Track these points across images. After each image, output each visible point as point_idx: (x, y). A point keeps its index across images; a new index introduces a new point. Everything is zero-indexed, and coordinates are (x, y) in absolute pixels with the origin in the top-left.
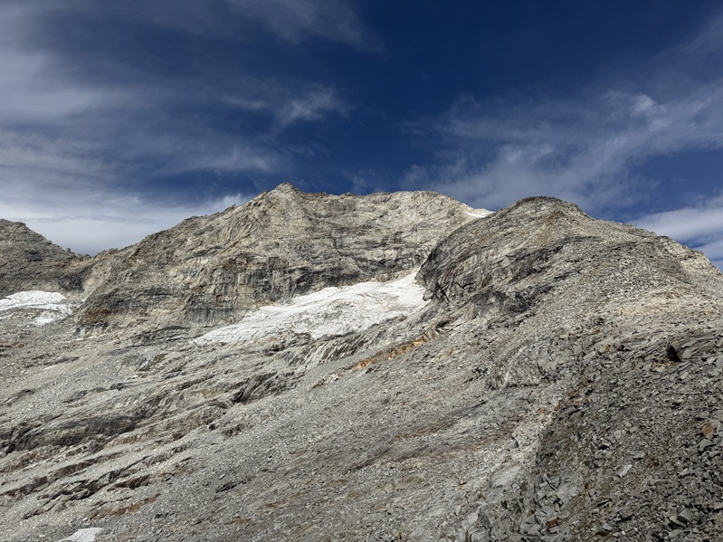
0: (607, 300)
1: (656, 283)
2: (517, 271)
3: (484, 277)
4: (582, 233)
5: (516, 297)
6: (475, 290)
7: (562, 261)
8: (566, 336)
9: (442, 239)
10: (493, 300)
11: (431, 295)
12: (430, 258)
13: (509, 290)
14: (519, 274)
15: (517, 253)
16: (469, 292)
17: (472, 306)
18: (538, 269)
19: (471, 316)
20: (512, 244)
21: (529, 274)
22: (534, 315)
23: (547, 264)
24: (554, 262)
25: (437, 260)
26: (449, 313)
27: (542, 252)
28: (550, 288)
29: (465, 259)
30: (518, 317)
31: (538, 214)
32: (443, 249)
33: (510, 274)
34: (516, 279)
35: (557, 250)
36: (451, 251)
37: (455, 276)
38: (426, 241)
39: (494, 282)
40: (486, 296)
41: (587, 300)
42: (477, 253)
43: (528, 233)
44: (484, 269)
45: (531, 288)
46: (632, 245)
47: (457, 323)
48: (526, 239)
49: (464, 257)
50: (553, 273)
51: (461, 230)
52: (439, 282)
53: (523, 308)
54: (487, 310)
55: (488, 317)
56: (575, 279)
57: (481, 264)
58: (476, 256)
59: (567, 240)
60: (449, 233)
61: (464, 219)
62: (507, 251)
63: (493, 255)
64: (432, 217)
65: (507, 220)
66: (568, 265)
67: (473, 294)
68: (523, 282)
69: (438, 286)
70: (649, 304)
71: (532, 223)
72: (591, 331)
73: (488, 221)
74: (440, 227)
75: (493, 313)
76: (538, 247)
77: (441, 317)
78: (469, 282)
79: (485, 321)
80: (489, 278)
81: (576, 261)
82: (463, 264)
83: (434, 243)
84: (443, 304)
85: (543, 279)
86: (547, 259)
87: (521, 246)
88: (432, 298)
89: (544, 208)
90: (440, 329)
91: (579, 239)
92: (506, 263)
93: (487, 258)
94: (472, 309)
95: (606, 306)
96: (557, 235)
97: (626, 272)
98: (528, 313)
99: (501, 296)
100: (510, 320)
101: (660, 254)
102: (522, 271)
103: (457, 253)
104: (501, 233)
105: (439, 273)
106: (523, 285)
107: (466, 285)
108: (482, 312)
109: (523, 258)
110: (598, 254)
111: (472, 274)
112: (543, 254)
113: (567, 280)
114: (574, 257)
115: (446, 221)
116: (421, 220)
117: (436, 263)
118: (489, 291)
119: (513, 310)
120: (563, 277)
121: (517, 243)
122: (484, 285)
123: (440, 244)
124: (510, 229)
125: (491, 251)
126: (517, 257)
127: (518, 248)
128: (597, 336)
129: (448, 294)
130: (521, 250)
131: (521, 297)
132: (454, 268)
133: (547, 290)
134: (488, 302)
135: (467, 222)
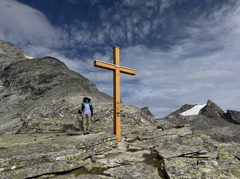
0: (68, 95)
1: (82, 92)
3: (27, 81)
4: (64, 73)
5: (38, 90)
6: (23, 85)
7: (56, 80)
8: (52, 104)
9: (12, 63)
10: (29, 89)
11: (3, 84)
12: (5, 69)
13: (36, 87)
14: (41, 82)
15: (42, 74)
16: (20, 85)
17: (20, 91)
18: (48, 81)
19: (19, 94)
20: (40, 71)
21: (45, 82)
22: (43, 96)
24: (54, 80)
25: (9, 70)
26: (10, 92)
27: (50, 76)
29: (21, 73)
30: (38, 97)
31: (51, 63)
32: (12, 67)
33: (37, 81)
34: (39, 83)
35: (55, 76)
36: (15, 69)
37: (15, 78)
38: (5, 62)
39: (31, 83)
40: (27, 88)
41: (62, 94)
42: (26, 71)
43: (47, 68)
44: (28, 78)
45: (44, 87)
46: (78, 79)
47: (13, 96)
48: (46, 70)
49: (21, 72)
50: (52, 83)
51: (21, 61)
52: (8, 79)
53: (40, 94)
54: (26, 93)
55: (26, 95)
56: (59, 87)
57: (27, 76)
58: (26, 73)
59: (59, 74)
60: (16, 61)
61: (24, 58)
62: (38, 73)
63: (32, 73)
64: (9, 53)
65: (40, 62)
66: (58, 82)
67: (22, 86)
68: (42, 85)
69: (7, 81)
70: (79, 97)
71: (49, 65)
72: (60, 104)
73: (33, 61)
74: (12, 58)
75: (28, 94)
76: (49, 74)
77: (6, 93)
78: (21, 81)
79: (25, 97)
80: (29, 82)
82: (20, 74)
83: (8, 64)
84: (7, 88)
85: (49, 85)
86: (51, 79)
87: (44, 72)
89: (54, 61)
90: (4, 98)
92: (37, 77)
93: (30, 74)
94: (20, 92)
96: (56, 72)
97: (75, 87)
99: (33, 88)
100: (35, 97)
102: (42, 81)
103: (18, 70)
104: (37, 66)
105: (8, 76)
106: (42, 86)
107: (19, 82)
108: (24, 93)
109: (43, 77)
110: (68, 80)
111: (23, 79)
112: (51, 77)
113: (57, 87)
114: (60, 80)
115: (15, 56)
116: (4, 53)
117: (8, 72)
118: (28, 86)
119: (36, 94)
120: (56, 85)
121: (42, 71)
122: (27, 84)
123: (11, 65)
124: (41, 66)
125: (32, 72)
126: (42, 76)
127: (42, 73)
129: (11, 84)
130: (43, 74)
131: (40, 90)
132: (16, 75)
133: (50, 89)
134: (27, 90)
135: (25, 59)
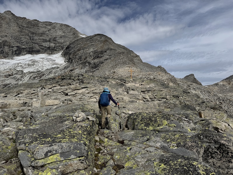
0: (116, 67)
1: (127, 64)
2: (94, 56)
3: (85, 57)
5: (94, 64)
6: (82, 61)
7: (106, 55)
8: (106, 75)
9: (71, 43)
10: (87, 64)
11: (67, 61)
12: (67, 48)
13: (92, 62)
14: (95, 57)
15: (95, 51)
16: (80, 61)
17: (81, 66)
18: (100, 57)
19: (80, 68)
20: (93, 48)
21: (98, 58)
22: (98, 69)
23: (102, 55)
24: (104, 55)
25: (69, 49)
26: (74, 67)
27: (101, 51)
28: (103, 62)
30: (94, 70)
31: (101, 40)
32: (71, 46)
33: (92, 57)
34: (94, 59)
35: (105, 52)
36: (74, 47)
37: (76, 56)
38: (65, 42)
39: (88, 59)
40: (85, 63)
41: (112, 67)
42: (83, 49)
43: (98, 45)
44: (85, 55)
45: (98, 62)
46: (123, 53)
47: (76, 70)
48: (97, 47)
49: (79, 50)
50: (104, 58)
51: (77, 40)
52: (71, 57)
53: (95, 67)
54: (85, 67)
55: (86, 69)
56: (109, 61)
57: (84, 53)
59: (108, 49)
60: (73, 41)
61: (78, 37)
62: (92, 50)
63: (88, 51)
64: (67, 34)
65: (92, 40)
66: (108, 56)
67: (81, 62)
68: (96, 60)
69: (70, 58)
70: (125, 69)
71: (99, 42)
72: (112, 75)
73: (86, 39)
74: (70, 38)
75: (87, 68)
77: (71, 68)
78: (80, 58)
79: (85, 70)
80: (86, 58)
81: (110, 56)
82: (78, 52)
83: (68, 43)
84: (71, 64)
85: (101, 59)
86: (102, 54)
87: (96, 49)
88: (68, 62)
89: (103, 38)
90: (71, 72)
91: (111, 49)
92: (91, 54)
93: (86, 51)
95: (116, 69)
96: (106, 47)
97: (121, 60)
98: (97, 69)
99: (89, 63)
100: (92, 70)
101: (130, 56)
102: (96, 57)
103: (76, 48)
104: (90, 44)
105: (70, 54)
106: (96, 61)
108: (84, 68)
109: (96, 53)
110: (115, 54)
111: (81, 55)
112: (102, 52)
114: (109, 54)
115: (72, 36)
116: (63, 34)
117: (69, 50)
118: (86, 62)
119: (93, 67)
120: (106, 60)
121: (95, 48)
122: (85, 60)
123: (70, 44)
124: (93, 43)
125: (87, 49)
126: (95, 52)
127: (95, 49)
128: (113, 76)
129: (73, 61)
130: (96, 50)
131: (95, 64)
132: (76, 53)
133: (102, 63)
134: (86, 65)
135: (79, 38)
